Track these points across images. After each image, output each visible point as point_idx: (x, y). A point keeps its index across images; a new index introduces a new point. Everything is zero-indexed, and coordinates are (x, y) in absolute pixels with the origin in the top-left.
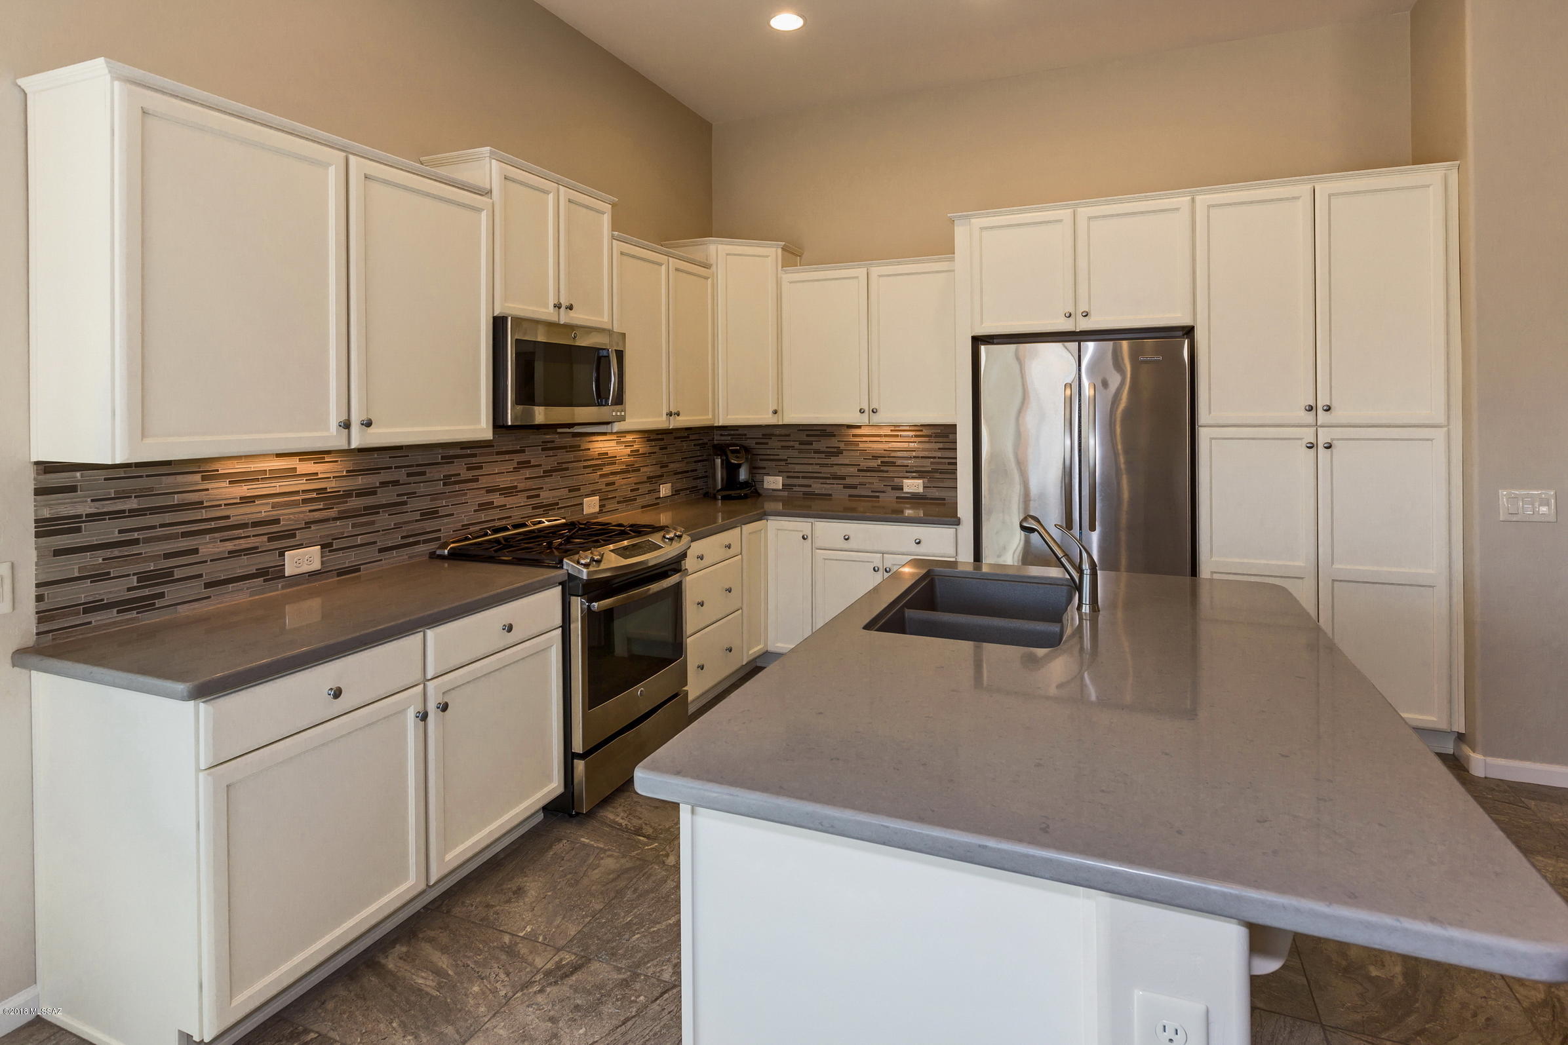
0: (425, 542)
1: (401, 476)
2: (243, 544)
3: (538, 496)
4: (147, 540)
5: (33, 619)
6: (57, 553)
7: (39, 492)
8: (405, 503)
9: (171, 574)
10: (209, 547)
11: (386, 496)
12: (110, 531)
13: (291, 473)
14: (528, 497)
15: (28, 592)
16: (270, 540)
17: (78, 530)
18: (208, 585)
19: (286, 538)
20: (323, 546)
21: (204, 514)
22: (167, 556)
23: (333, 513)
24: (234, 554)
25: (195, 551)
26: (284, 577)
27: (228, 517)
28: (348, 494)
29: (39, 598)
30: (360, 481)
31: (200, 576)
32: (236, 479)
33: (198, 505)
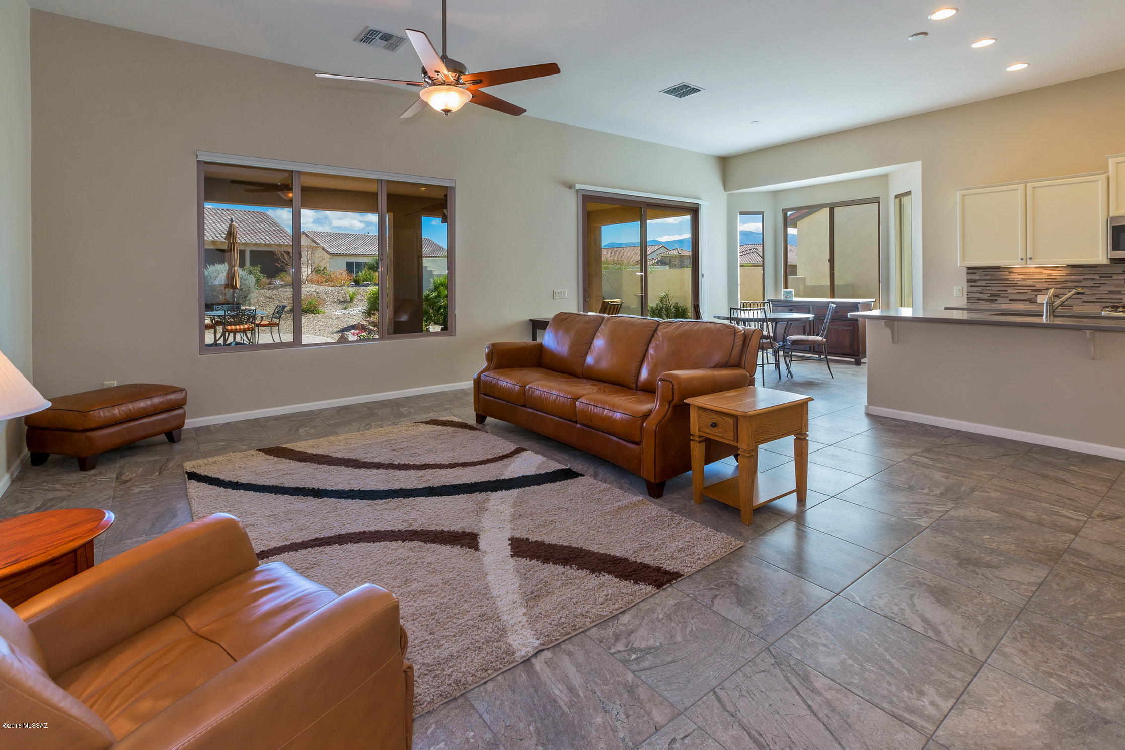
1: (1097, 277)
2: (1022, 291)
4: (993, 286)
5: (966, 299)
6: (971, 286)
7: (967, 273)
8: (1099, 287)
10: (1010, 290)
11: (1091, 283)
12: (983, 283)
13: (1041, 273)
15: (965, 294)
16: (1032, 291)
17: (976, 282)
18: (1010, 300)
19: (1038, 292)
21: (1009, 282)
22: (998, 291)
23: (1059, 287)
24: (1020, 293)
25: (1007, 291)
26: (1037, 303)
27: (1017, 284)
28: (1066, 281)
29: (967, 295)
30: (1073, 278)
31: (1008, 297)
32: (1019, 274)
33: (1007, 280)
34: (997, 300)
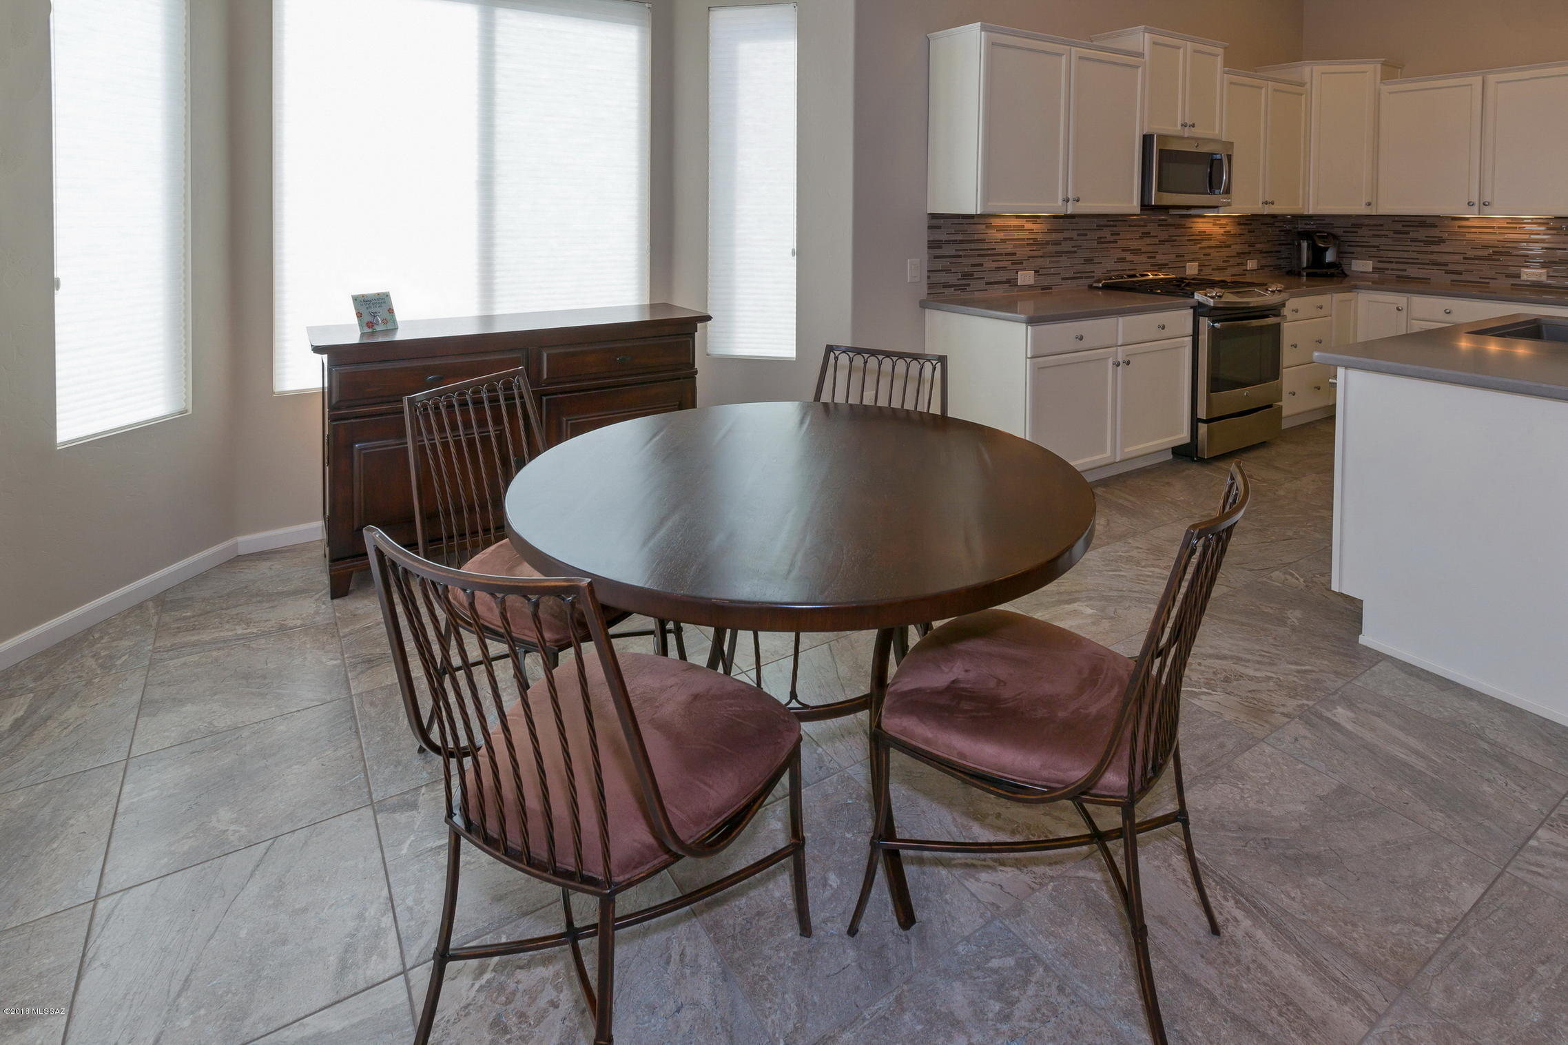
0: (1086, 277)
1: (1074, 234)
2: (1001, 264)
3: (1155, 257)
4: (965, 256)
5: (925, 287)
6: (936, 257)
7: (930, 227)
8: (1075, 252)
9: (972, 275)
10: (989, 264)
11: (1066, 246)
12: (953, 250)
13: (1021, 228)
14: (1148, 258)
15: (925, 274)
16: (1012, 264)
17: (941, 247)
19: (1019, 264)
20: (1036, 272)
21: (986, 246)
22: (973, 265)
23: (1040, 253)
24: (998, 269)
25: (982, 265)
26: (1018, 285)
27: (995, 249)
28: (1047, 243)
29: (929, 277)
30: (1054, 236)
31: (984, 278)
32: (999, 229)
33: (982, 241)
34: (969, 285)
